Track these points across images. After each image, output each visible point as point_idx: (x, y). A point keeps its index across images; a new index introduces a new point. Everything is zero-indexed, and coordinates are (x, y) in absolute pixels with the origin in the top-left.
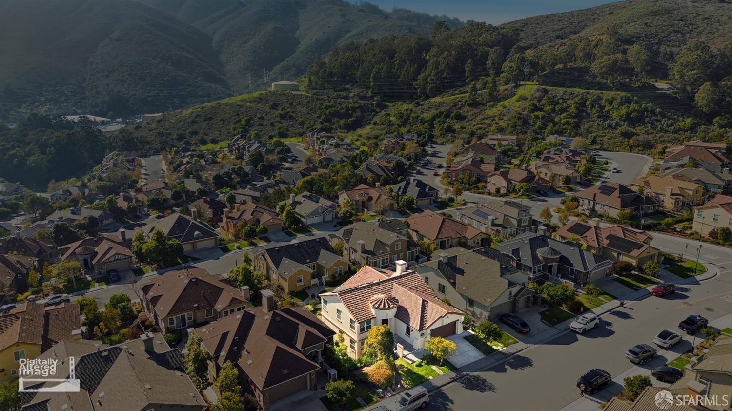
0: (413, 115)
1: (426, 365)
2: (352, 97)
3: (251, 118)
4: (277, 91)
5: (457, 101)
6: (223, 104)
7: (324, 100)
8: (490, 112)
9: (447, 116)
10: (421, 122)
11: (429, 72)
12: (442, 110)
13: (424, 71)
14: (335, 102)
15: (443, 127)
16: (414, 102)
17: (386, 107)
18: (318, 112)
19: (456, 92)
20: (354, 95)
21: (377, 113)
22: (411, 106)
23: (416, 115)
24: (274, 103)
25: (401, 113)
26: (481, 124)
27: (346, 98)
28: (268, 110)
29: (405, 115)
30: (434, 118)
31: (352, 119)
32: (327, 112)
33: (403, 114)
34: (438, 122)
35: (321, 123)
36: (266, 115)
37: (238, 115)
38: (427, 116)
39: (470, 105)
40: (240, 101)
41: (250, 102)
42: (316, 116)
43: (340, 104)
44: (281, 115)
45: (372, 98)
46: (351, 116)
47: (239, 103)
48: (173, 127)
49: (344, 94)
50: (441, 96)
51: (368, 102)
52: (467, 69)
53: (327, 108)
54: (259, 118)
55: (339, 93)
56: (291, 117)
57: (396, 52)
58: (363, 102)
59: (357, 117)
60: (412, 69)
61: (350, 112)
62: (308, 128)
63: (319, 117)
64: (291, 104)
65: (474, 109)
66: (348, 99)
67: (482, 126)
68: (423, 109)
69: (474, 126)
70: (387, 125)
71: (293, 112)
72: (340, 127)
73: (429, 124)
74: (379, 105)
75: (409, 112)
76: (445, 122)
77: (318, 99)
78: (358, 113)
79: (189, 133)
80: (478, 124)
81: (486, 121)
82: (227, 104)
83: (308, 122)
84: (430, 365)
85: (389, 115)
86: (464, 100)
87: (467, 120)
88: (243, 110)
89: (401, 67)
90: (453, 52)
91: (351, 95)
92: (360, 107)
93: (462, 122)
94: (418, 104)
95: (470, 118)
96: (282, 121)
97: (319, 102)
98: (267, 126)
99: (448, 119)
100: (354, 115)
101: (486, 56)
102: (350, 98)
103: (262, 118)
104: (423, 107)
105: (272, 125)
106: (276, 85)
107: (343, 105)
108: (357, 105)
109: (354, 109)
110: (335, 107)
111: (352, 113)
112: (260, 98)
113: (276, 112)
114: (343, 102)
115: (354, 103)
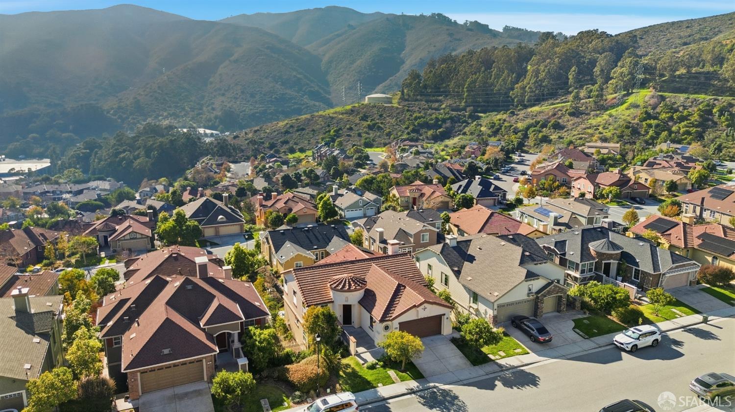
0: (506, 124)
1: (382, 369)
2: (444, 109)
3: (341, 129)
4: (370, 104)
5: (556, 110)
6: (317, 116)
7: (415, 111)
8: (593, 122)
9: (544, 126)
10: (513, 132)
11: (528, 81)
12: (539, 120)
13: (523, 81)
14: (425, 114)
15: (537, 136)
16: (509, 112)
17: (479, 118)
18: (407, 123)
19: (557, 101)
20: (446, 106)
21: (469, 123)
22: (504, 117)
23: (509, 124)
24: (364, 115)
25: (493, 123)
26: (582, 134)
27: (436, 109)
28: (357, 121)
29: (497, 124)
30: (528, 128)
31: (440, 130)
32: (416, 124)
33: (495, 124)
34: (533, 132)
35: (408, 134)
36: (356, 126)
37: (329, 126)
38: (520, 125)
39: (572, 114)
40: (333, 114)
41: (342, 114)
42: (404, 127)
43: (431, 115)
44: (369, 125)
45: (464, 109)
46: (440, 127)
47: (331, 115)
48: (267, 137)
49: (436, 105)
50: (540, 105)
51: (459, 113)
52: (570, 77)
53: (416, 119)
54: (348, 129)
55: (430, 104)
56: (379, 128)
57: (494, 62)
58: (454, 113)
59: (447, 128)
60: (510, 79)
61: (440, 123)
62: (395, 138)
63: (407, 128)
64: (381, 116)
65: (575, 119)
66: (440, 110)
67: (583, 136)
68: (518, 119)
69: (574, 135)
70: (476, 134)
71: (382, 123)
72: (427, 138)
73: (522, 134)
74: (470, 116)
75: (501, 122)
76: (540, 132)
77: (408, 111)
78: (448, 124)
79: (281, 142)
80: (579, 134)
81: (589, 131)
82: (321, 116)
83: (395, 133)
84: (387, 369)
85: (481, 125)
86: (564, 110)
87: (566, 129)
88: (335, 121)
89: (498, 76)
90: (556, 60)
91: (443, 106)
92: (451, 118)
93: (561, 131)
94: (513, 113)
95: (570, 128)
96: (371, 132)
97: (408, 114)
98: (354, 136)
99: (544, 129)
100: (444, 126)
101: (593, 63)
102: (442, 109)
103: (351, 129)
104: (518, 117)
105: (360, 135)
106: (369, 98)
107: (434, 116)
108: (447, 116)
109: (444, 121)
110: (424, 118)
111: (442, 124)
112: (352, 111)
113: (365, 124)
114: (433, 114)
115: (445, 114)
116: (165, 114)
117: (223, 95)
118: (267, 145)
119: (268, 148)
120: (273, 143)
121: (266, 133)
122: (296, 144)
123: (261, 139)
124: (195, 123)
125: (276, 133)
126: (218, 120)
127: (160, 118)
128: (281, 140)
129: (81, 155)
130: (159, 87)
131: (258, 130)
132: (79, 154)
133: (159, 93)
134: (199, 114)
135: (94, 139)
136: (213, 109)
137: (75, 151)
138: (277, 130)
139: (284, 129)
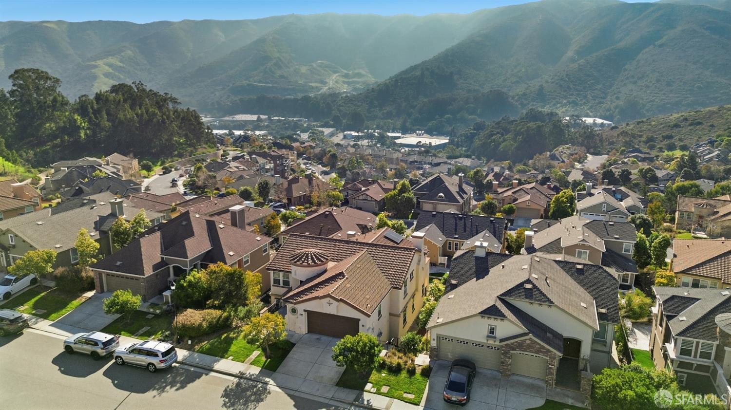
84: (259, 348)
116: (565, 101)
117: (635, 83)
118: (644, 139)
119: (644, 142)
120: (652, 137)
121: (651, 125)
122: (681, 140)
123: (641, 132)
124: (592, 112)
125: (663, 125)
126: (617, 110)
127: (559, 105)
128: (664, 134)
129: (469, 135)
130: (567, 75)
131: (643, 122)
132: (467, 134)
133: (565, 81)
134: (600, 103)
135: (484, 122)
136: (618, 98)
137: (466, 131)
138: (666, 123)
139: (675, 122)
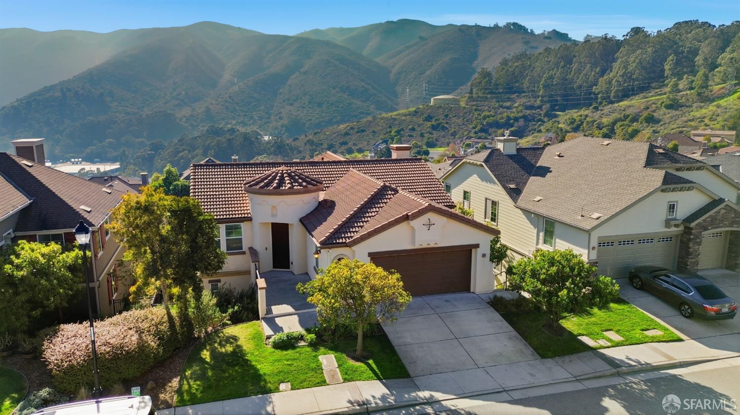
0: (588, 119)
1: (308, 349)
2: (516, 107)
3: (402, 129)
4: (436, 105)
5: (649, 103)
7: (484, 111)
8: (697, 114)
9: (635, 119)
10: (597, 127)
11: (616, 71)
12: (628, 113)
13: (609, 74)
14: (496, 113)
15: (627, 131)
16: (591, 108)
17: (556, 116)
18: (475, 122)
19: (651, 94)
20: (520, 105)
21: (544, 122)
22: (586, 112)
23: (592, 120)
24: (429, 116)
25: (573, 119)
26: (683, 127)
27: (508, 108)
28: (421, 122)
29: (577, 120)
30: (614, 123)
31: (512, 129)
32: (485, 123)
33: (575, 120)
34: (621, 126)
35: (476, 133)
36: (419, 126)
37: (390, 127)
38: (605, 121)
39: (669, 107)
40: (396, 115)
41: (405, 115)
42: (471, 126)
43: (501, 114)
44: (433, 125)
45: (540, 107)
46: (512, 126)
47: (393, 117)
48: (326, 139)
49: (508, 104)
50: (629, 100)
51: (534, 112)
52: (667, 67)
53: (485, 118)
54: (410, 129)
55: (501, 104)
56: (444, 128)
57: (575, 56)
58: (528, 112)
59: (519, 127)
60: (593, 73)
61: (512, 121)
62: (460, 138)
63: (474, 128)
64: (446, 116)
65: (674, 111)
66: (512, 109)
67: (684, 129)
68: (603, 114)
69: (673, 129)
70: (553, 131)
71: (447, 123)
73: (608, 130)
74: (546, 115)
75: (583, 118)
76: (629, 126)
77: (476, 110)
78: (521, 122)
79: (340, 143)
80: (679, 128)
81: (692, 123)
82: (383, 118)
83: (460, 132)
85: (559, 123)
86: (660, 103)
87: (662, 123)
88: (397, 122)
89: (579, 71)
90: (649, 50)
91: (516, 105)
92: (525, 117)
93: (656, 125)
94: (596, 109)
95: (667, 121)
96: (434, 132)
97: (476, 113)
98: (416, 136)
99: (635, 124)
100: (515, 125)
101: (695, 52)
102: (514, 107)
103: (413, 129)
104: (603, 112)
105: (422, 135)
106: (434, 99)
107: (505, 115)
108: (520, 115)
109: (516, 119)
110: (494, 117)
111: (513, 123)
112: (416, 112)
113: (429, 124)
114: (504, 112)
115: (518, 113)
118: (325, 146)
120: (332, 144)
121: (326, 134)
122: (355, 144)
123: (320, 141)
125: (336, 134)
128: (340, 141)
129: (146, 156)
130: (230, 97)
131: (318, 132)
132: (144, 156)
135: (160, 141)
136: (281, 118)
137: (141, 152)
138: (337, 132)
139: (345, 131)
